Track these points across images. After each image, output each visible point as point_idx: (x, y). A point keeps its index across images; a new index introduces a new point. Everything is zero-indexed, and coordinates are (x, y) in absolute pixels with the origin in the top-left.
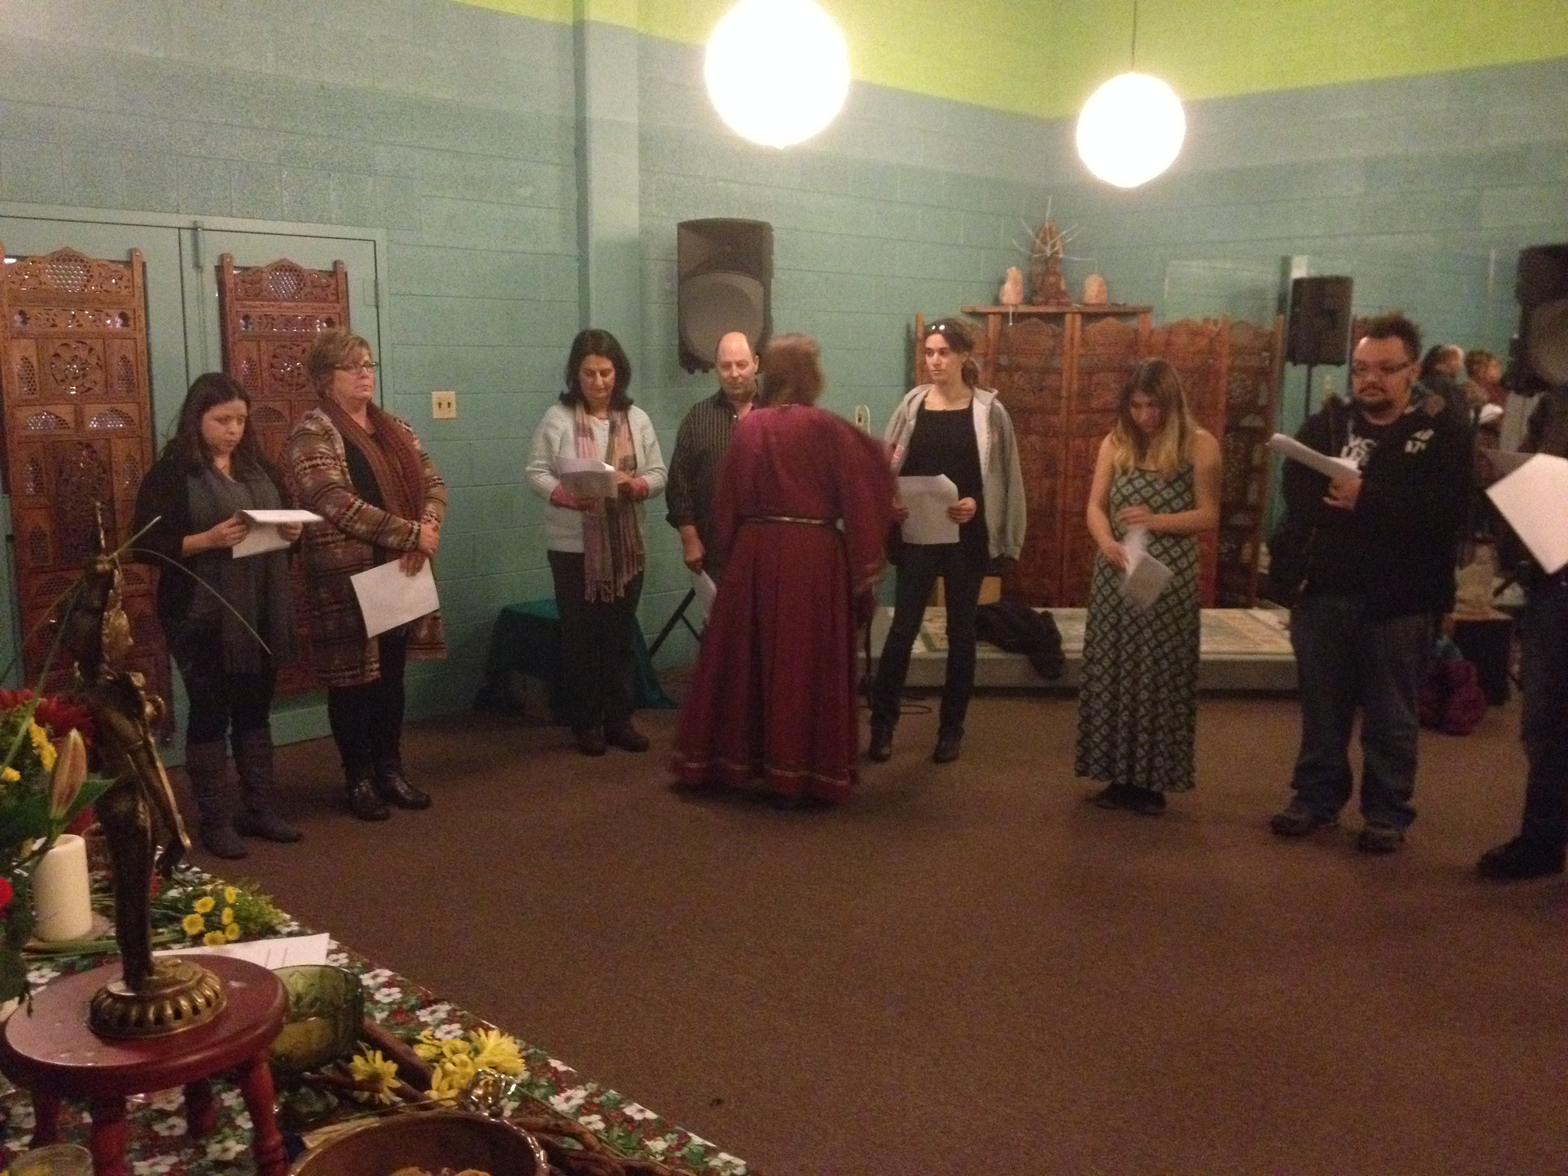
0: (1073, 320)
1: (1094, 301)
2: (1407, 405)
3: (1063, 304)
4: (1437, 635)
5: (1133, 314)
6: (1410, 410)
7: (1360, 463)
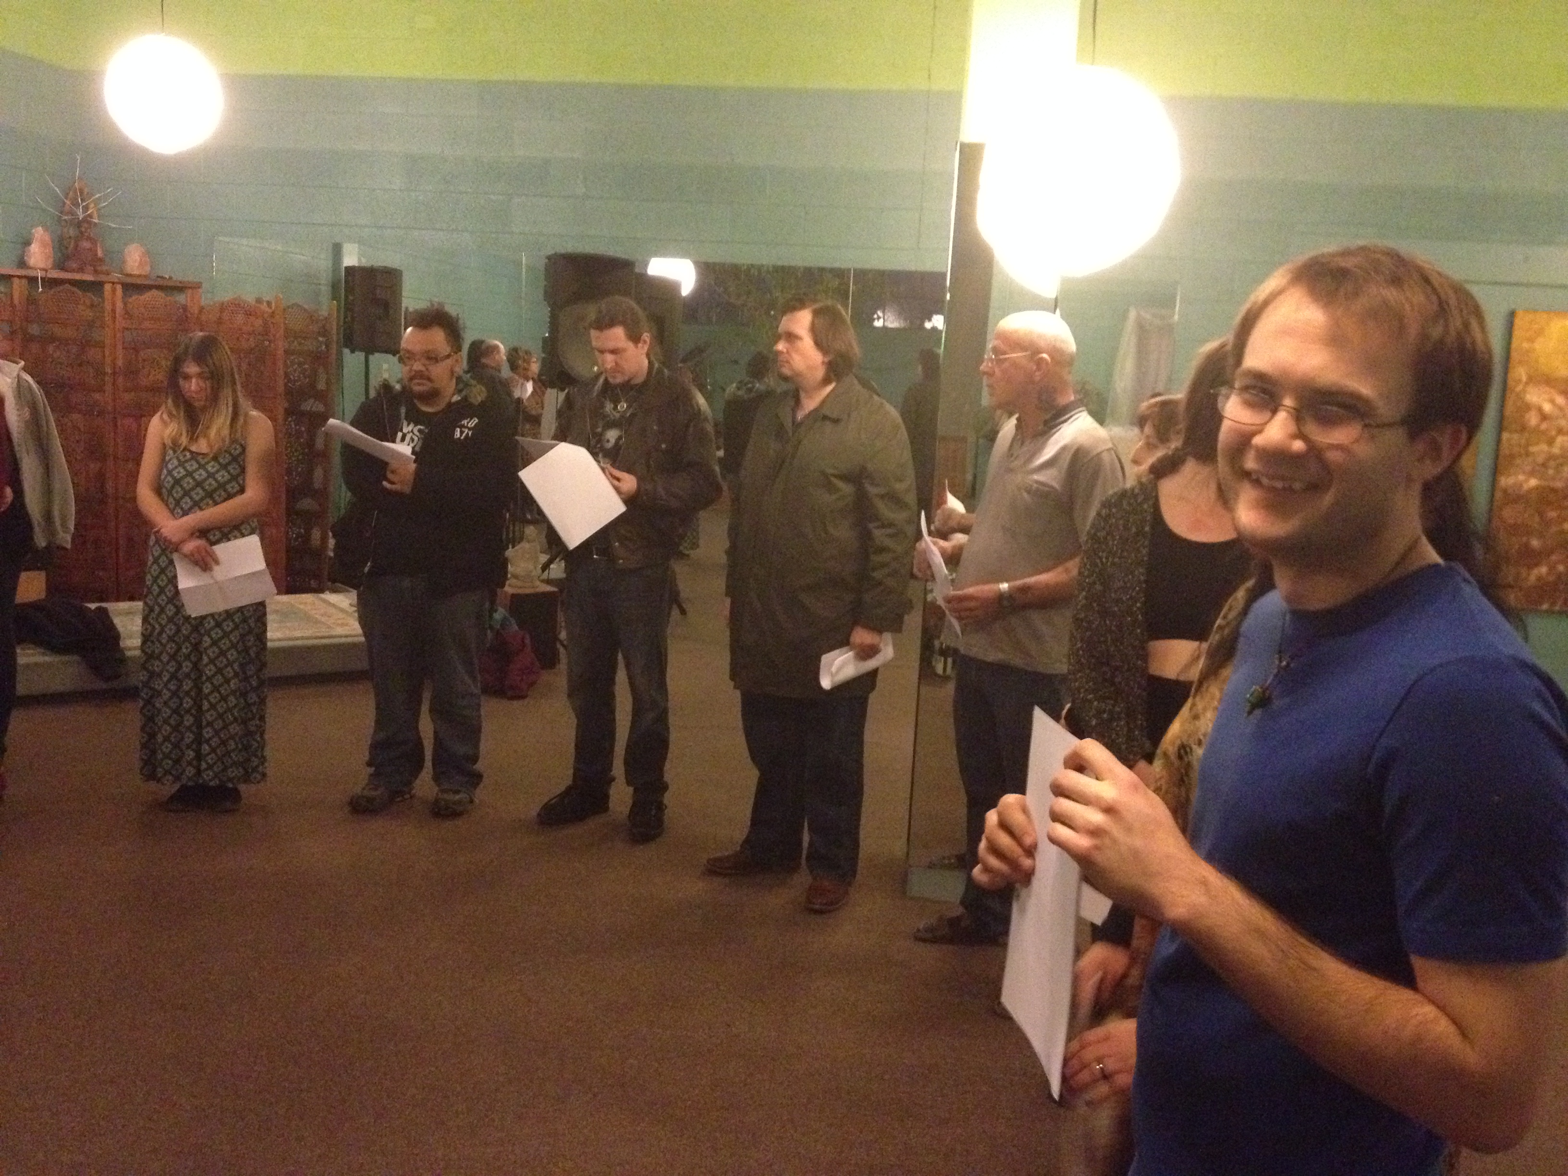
0: (114, 291)
1: (136, 272)
2: (454, 394)
3: (102, 273)
4: (493, 610)
5: (180, 288)
6: (456, 398)
7: (413, 448)
